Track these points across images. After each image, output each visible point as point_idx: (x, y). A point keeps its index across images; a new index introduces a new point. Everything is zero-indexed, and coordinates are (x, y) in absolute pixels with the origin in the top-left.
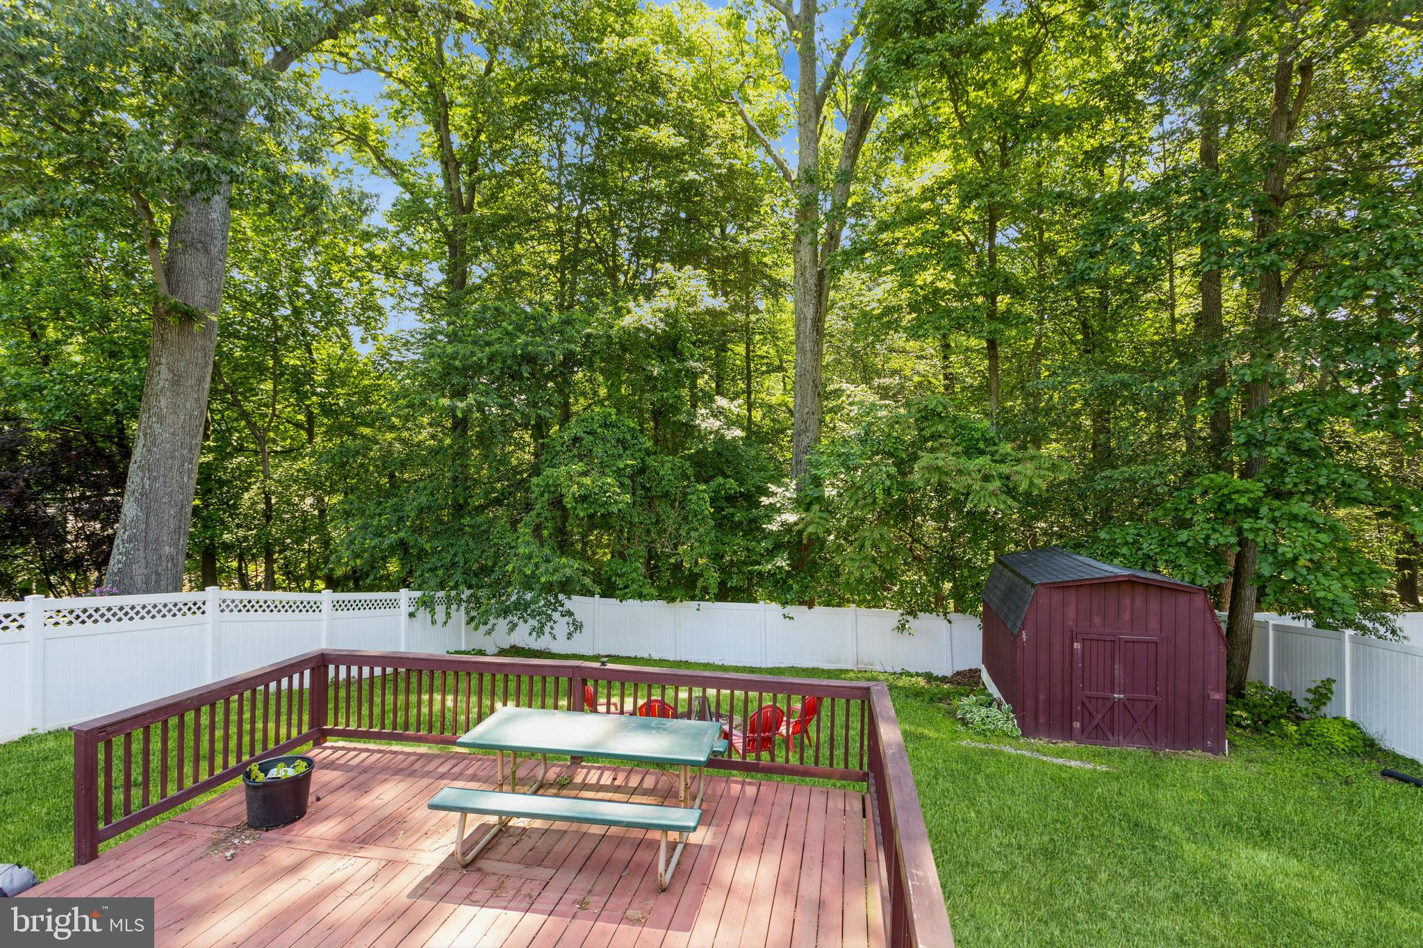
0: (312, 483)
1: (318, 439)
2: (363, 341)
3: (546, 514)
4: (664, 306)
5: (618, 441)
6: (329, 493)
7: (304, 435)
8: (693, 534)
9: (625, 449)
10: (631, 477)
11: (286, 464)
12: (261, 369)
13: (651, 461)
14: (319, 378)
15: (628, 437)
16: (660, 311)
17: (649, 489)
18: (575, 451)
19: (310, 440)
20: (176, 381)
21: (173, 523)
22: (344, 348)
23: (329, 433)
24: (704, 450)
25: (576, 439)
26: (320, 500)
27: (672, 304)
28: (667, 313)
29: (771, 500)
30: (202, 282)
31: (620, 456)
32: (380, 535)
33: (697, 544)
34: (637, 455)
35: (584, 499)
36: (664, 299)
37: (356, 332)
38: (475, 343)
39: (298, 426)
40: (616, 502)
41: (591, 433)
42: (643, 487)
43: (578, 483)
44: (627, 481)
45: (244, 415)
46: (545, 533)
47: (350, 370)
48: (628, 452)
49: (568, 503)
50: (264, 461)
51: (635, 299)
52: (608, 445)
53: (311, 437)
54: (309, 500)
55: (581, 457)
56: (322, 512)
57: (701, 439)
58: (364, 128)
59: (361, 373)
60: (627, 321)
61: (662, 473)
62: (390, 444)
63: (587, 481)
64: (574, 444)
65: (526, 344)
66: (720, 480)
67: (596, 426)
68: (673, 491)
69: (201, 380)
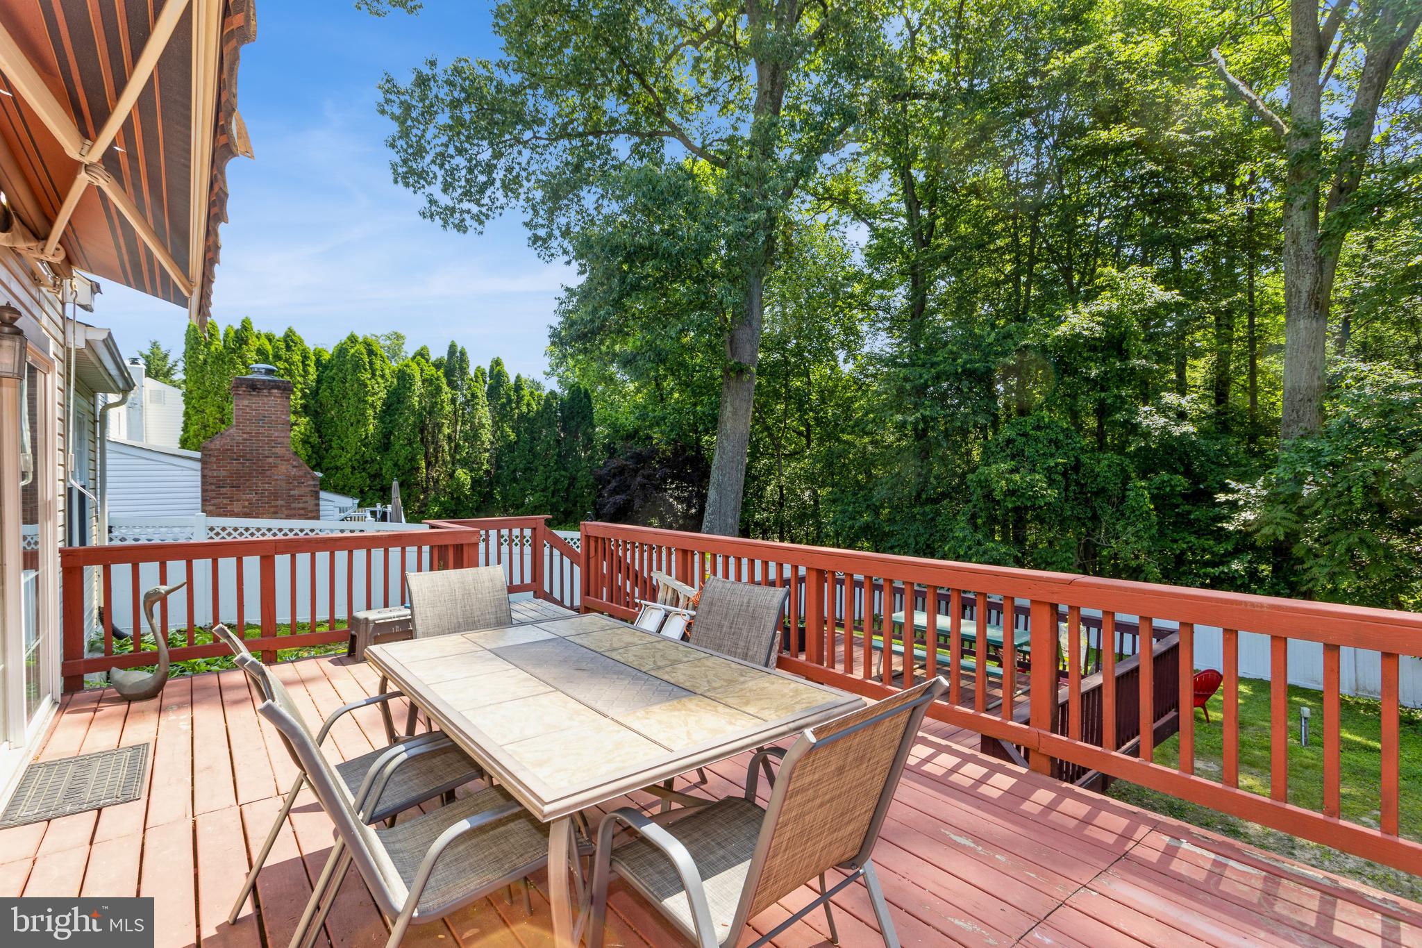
0: (810, 478)
1: (813, 445)
2: (846, 361)
3: (981, 505)
4: (1104, 308)
5: (1051, 441)
6: (820, 487)
7: (804, 441)
8: (1130, 529)
9: (1058, 448)
10: (1064, 474)
11: (793, 465)
12: (777, 395)
13: (1085, 459)
14: (814, 397)
15: (1061, 437)
16: (1100, 314)
17: (1082, 486)
18: (1009, 451)
19: (808, 446)
20: (735, 413)
21: (733, 504)
22: (832, 369)
23: (821, 441)
24: (1148, 448)
25: (1010, 441)
26: (815, 492)
27: (1115, 304)
28: (1109, 315)
29: (1231, 497)
30: (748, 346)
31: (1052, 455)
32: (854, 518)
33: (1133, 539)
34: (1071, 453)
35: (1011, 493)
36: (1106, 303)
37: (841, 355)
38: (923, 365)
39: (800, 434)
40: (1043, 496)
41: (1025, 435)
42: (1078, 483)
43: (1007, 480)
44: (1059, 478)
45: (767, 428)
46: (979, 521)
47: (837, 386)
48: (1060, 451)
49: (997, 495)
50: (779, 462)
51: (1075, 306)
52: (1040, 445)
53: (809, 441)
54: (807, 493)
55: (1013, 457)
56: (816, 502)
57: (1146, 435)
58: (846, 192)
59: (844, 388)
60: (1063, 329)
61: (1097, 470)
62: (865, 447)
63: (1017, 477)
64: (1007, 446)
65: (966, 363)
66: (1164, 475)
67: (1029, 428)
68: (1111, 487)
69: (747, 410)
